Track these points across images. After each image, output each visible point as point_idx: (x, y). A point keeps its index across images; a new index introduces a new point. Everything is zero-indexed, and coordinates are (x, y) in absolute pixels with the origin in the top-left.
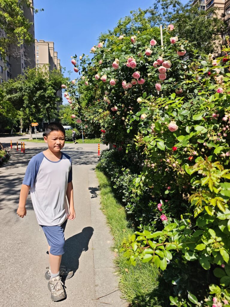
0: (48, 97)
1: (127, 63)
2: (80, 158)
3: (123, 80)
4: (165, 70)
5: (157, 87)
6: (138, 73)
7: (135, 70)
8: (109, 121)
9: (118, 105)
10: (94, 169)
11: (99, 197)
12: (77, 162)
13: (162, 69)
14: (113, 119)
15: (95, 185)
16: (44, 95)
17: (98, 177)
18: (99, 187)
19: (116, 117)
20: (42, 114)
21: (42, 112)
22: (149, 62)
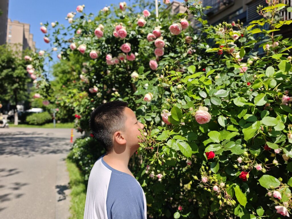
0: (17, 77)
1: (115, 32)
2: (49, 146)
3: (108, 53)
4: (163, 45)
5: (152, 64)
6: (128, 45)
7: (124, 41)
8: (87, 104)
9: (98, 85)
10: (64, 160)
11: (68, 199)
12: (44, 151)
13: (159, 43)
14: (92, 102)
15: (64, 182)
16: (12, 75)
17: (68, 170)
18: (69, 184)
19: (96, 100)
20: (9, 96)
21: (9, 93)
22: (142, 35)
